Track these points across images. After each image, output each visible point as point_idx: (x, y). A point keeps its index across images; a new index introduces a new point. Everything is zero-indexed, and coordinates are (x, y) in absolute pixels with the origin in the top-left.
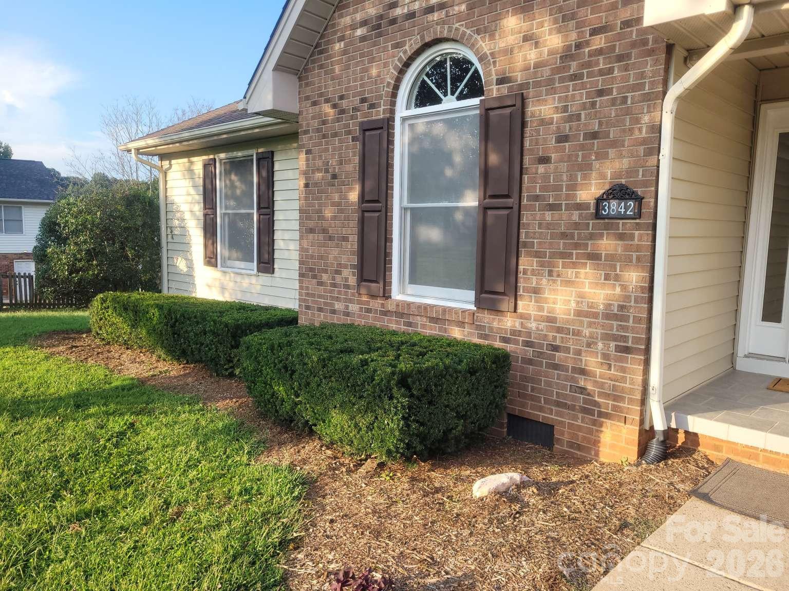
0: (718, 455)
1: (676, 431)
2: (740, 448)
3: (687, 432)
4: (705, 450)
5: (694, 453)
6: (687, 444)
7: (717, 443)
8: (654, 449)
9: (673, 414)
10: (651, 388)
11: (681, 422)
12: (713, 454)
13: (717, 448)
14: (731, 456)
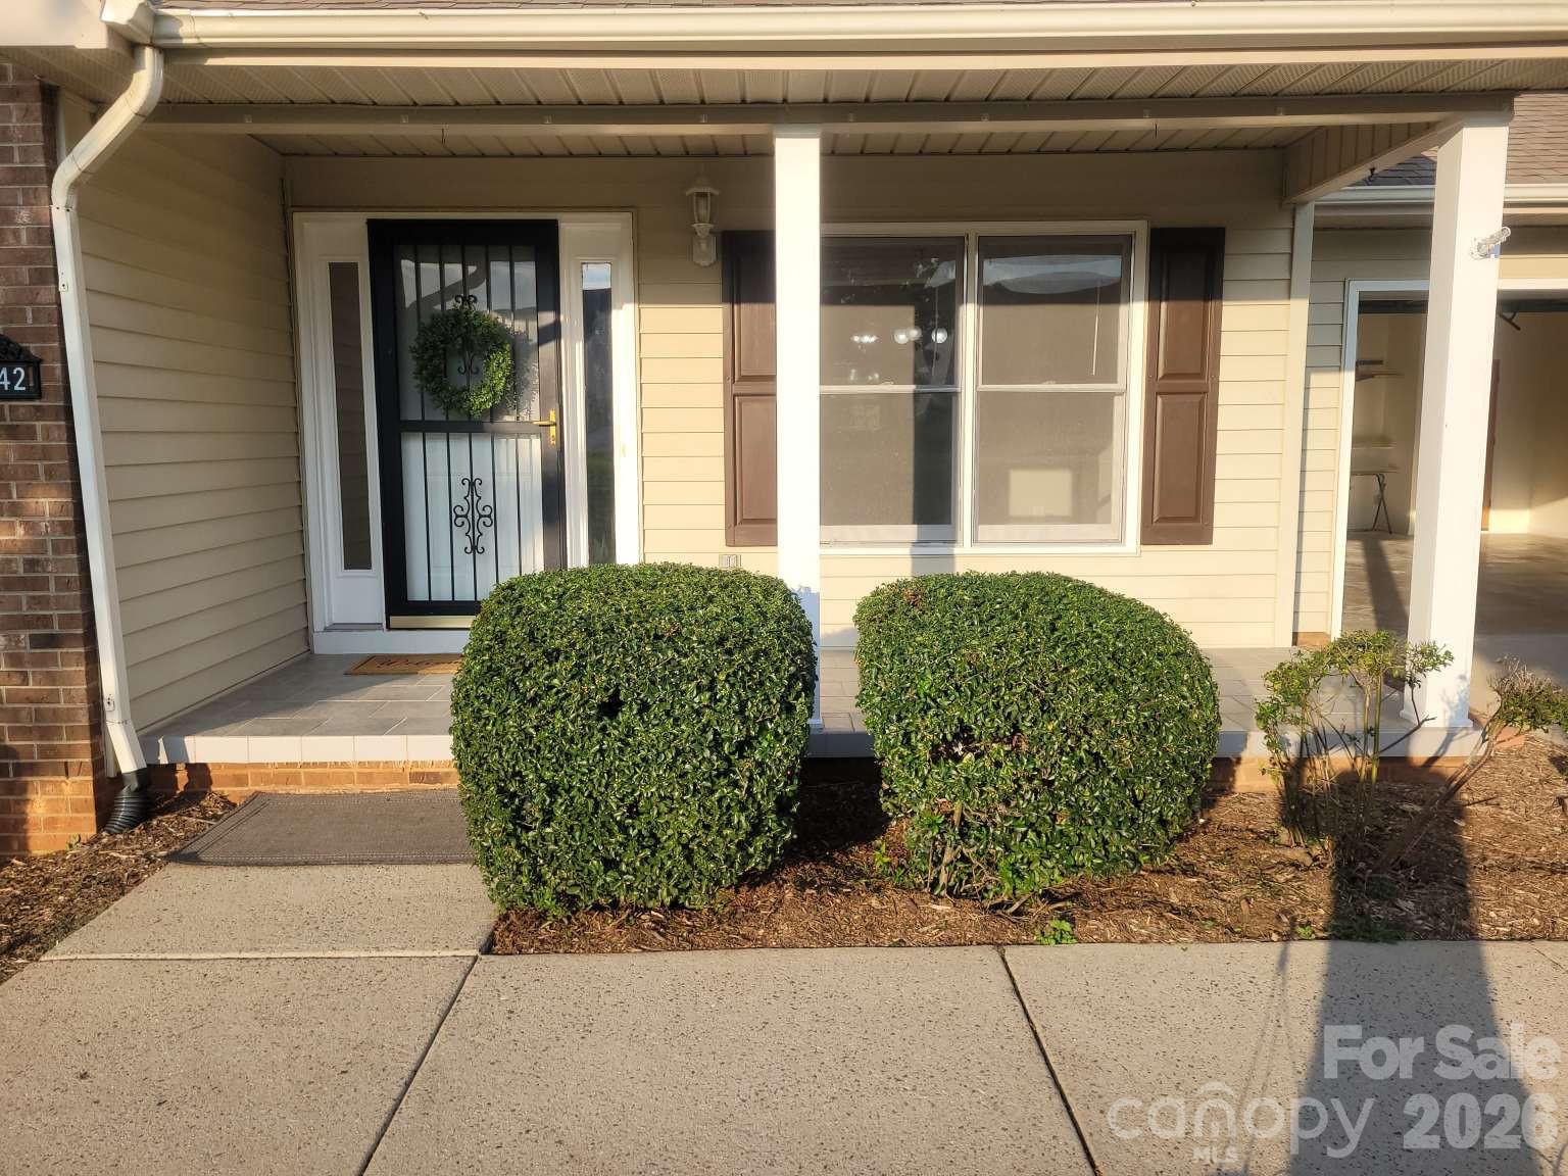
0: (241, 792)
1: (172, 767)
2: (271, 770)
3: (189, 767)
4: (221, 789)
5: (203, 798)
6: (193, 787)
7: (237, 772)
8: (125, 806)
9: (161, 741)
10: (105, 702)
11: (177, 751)
12: (234, 792)
13: (240, 780)
14: (261, 788)
